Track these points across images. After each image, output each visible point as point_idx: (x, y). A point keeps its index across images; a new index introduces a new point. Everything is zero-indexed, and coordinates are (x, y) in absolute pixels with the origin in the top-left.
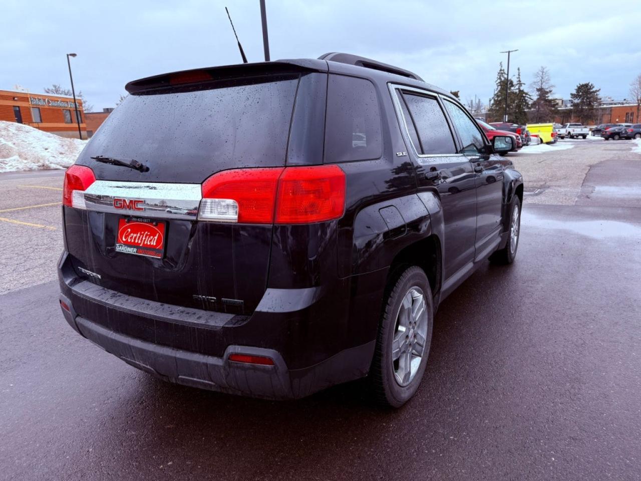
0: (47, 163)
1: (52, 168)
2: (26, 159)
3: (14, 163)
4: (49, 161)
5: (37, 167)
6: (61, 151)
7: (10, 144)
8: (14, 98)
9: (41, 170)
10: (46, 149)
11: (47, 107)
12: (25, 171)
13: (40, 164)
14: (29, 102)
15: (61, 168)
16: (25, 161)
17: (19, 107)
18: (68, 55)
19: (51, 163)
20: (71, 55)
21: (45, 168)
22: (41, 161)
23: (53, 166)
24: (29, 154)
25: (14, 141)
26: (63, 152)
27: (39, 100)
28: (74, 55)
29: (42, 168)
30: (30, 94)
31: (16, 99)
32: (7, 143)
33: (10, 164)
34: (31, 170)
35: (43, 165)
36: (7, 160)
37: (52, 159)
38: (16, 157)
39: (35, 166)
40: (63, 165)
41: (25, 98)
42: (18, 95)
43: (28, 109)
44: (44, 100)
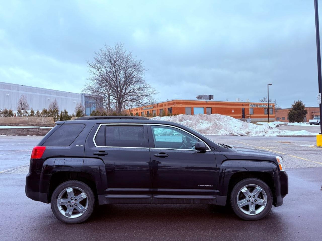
0: (233, 132)
1: (235, 135)
2: (226, 130)
3: (222, 132)
4: (234, 132)
5: (229, 134)
6: (241, 128)
7: (223, 124)
8: (243, 105)
9: (231, 135)
10: (235, 127)
11: (256, 108)
12: (224, 135)
13: (231, 133)
14: (249, 106)
15: (238, 135)
16: (226, 131)
17: (244, 108)
18: (268, 85)
19: (235, 133)
20: (269, 84)
21: (232, 135)
22: (232, 132)
23: (235, 134)
24: (228, 128)
25: (225, 123)
26: (242, 128)
27: (253, 105)
28: (271, 84)
29: (231, 134)
30: (250, 103)
31: (244, 105)
32: (222, 124)
33: (221, 132)
34: (227, 135)
35: (232, 133)
36: (220, 130)
37: (236, 131)
38: (224, 129)
39: (228, 134)
40: (240, 134)
41: (247, 105)
42: (245, 104)
43: (248, 109)
44: (256, 105)
